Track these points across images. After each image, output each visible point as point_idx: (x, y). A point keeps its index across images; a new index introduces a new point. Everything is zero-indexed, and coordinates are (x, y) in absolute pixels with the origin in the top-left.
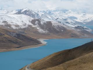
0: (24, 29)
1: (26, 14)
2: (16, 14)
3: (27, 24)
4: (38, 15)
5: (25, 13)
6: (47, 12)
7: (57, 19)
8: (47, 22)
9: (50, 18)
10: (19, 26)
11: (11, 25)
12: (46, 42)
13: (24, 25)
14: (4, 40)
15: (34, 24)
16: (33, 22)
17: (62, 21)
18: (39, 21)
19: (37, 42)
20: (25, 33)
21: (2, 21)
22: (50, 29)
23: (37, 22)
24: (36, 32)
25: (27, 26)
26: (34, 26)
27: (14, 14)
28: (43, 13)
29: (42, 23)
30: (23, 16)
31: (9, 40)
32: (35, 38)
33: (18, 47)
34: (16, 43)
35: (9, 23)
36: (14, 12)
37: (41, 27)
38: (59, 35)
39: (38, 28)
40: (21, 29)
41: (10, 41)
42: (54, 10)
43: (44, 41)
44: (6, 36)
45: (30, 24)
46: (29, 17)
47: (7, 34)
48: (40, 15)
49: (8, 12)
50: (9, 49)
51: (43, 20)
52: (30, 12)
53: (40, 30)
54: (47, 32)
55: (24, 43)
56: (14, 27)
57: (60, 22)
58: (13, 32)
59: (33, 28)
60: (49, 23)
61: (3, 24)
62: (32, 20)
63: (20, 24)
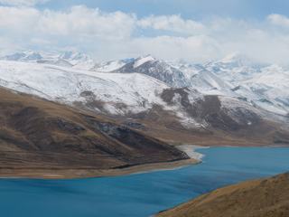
0: (141, 115)
1: (147, 73)
2: (121, 71)
3: (150, 101)
4: (181, 75)
5: (146, 69)
6: (208, 69)
7: (237, 88)
8: (206, 97)
9: (215, 84)
10: (125, 106)
11: (104, 103)
12: (201, 156)
13: (140, 105)
14: (84, 144)
15: (170, 102)
16: (167, 95)
17: (251, 96)
18: (183, 93)
19: (174, 154)
20: (144, 129)
21: (79, 91)
22: (214, 116)
23: (177, 96)
24: (175, 125)
25: (148, 107)
26: (168, 108)
27: (113, 72)
28: (196, 72)
29: (191, 99)
30: (140, 78)
31: (97, 147)
32: (171, 142)
33: (121, 167)
34: (116, 154)
35: (100, 96)
36: (115, 66)
37: (188, 111)
38: (242, 136)
39: (180, 114)
40: (131, 115)
41: (101, 149)
42: (228, 64)
43: (196, 151)
44: (89, 133)
45: (159, 101)
46: (155, 80)
47: (93, 129)
48: (188, 76)
49: (97, 66)
50: (96, 171)
51: (196, 91)
52: (160, 67)
53: (187, 120)
54: (204, 125)
55: (139, 155)
56: (112, 110)
57: (245, 99)
58: (109, 124)
59: (166, 113)
60: (213, 101)
61: (82, 99)
62: (165, 91)
63: (129, 100)
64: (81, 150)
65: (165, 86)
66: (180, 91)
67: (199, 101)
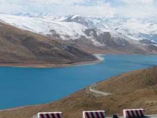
0: (76, 41)
1: (77, 22)
2: (65, 21)
3: (80, 34)
4: (92, 23)
5: (76, 20)
6: (104, 20)
7: (117, 29)
8: (105, 33)
9: (107, 27)
10: (69, 37)
11: (60, 35)
12: (103, 59)
13: (76, 36)
14: (54, 53)
15: (88, 35)
16: (87, 32)
17: (123, 33)
18: (94, 31)
19: (92, 58)
20: (78, 46)
21: (49, 30)
22: (108, 41)
23: (92, 32)
24: (91, 45)
25: (79, 37)
26: (87, 37)
27: (62, 21)
28: (99, 21)
29: (98, 34)
30: (75, 24)
31: (59, 54)
32: (89, 52)
33: (70, 63)
34: (68, 57)
35: (58, 32)
36: (63, 18)
37: (96, 39)
38: (120, 50)
39: (93, 40)
40: (71, 40)
41: (61, 55)
42: (112, 18)
43: (101, 56)
45: (84, 34)
46: (82, 25)
47: (57, 47)
48: (95, 24)
49: (55, 19)
50: (59, 65)
51: (100, 30)
52: (83, 19)
53: (96, 43)
54: (104, 45)
55: (76, 58)
56: (63, 38)
57: (121, 34)
58: (64, 44)
59: (87, 40)
60: (107, 35)
61: (50, 33)
62: (86, 30)
63: (71, 34)
64: (52, 56)
65: (86, 28)
66: (93, 30)
67: (101, 35)
